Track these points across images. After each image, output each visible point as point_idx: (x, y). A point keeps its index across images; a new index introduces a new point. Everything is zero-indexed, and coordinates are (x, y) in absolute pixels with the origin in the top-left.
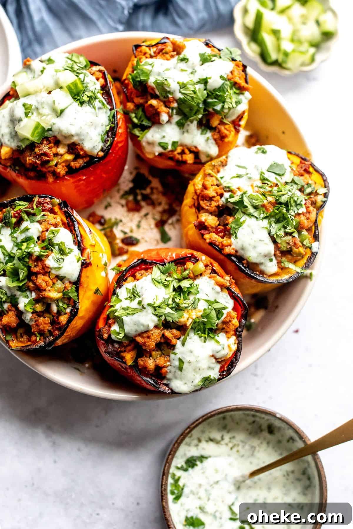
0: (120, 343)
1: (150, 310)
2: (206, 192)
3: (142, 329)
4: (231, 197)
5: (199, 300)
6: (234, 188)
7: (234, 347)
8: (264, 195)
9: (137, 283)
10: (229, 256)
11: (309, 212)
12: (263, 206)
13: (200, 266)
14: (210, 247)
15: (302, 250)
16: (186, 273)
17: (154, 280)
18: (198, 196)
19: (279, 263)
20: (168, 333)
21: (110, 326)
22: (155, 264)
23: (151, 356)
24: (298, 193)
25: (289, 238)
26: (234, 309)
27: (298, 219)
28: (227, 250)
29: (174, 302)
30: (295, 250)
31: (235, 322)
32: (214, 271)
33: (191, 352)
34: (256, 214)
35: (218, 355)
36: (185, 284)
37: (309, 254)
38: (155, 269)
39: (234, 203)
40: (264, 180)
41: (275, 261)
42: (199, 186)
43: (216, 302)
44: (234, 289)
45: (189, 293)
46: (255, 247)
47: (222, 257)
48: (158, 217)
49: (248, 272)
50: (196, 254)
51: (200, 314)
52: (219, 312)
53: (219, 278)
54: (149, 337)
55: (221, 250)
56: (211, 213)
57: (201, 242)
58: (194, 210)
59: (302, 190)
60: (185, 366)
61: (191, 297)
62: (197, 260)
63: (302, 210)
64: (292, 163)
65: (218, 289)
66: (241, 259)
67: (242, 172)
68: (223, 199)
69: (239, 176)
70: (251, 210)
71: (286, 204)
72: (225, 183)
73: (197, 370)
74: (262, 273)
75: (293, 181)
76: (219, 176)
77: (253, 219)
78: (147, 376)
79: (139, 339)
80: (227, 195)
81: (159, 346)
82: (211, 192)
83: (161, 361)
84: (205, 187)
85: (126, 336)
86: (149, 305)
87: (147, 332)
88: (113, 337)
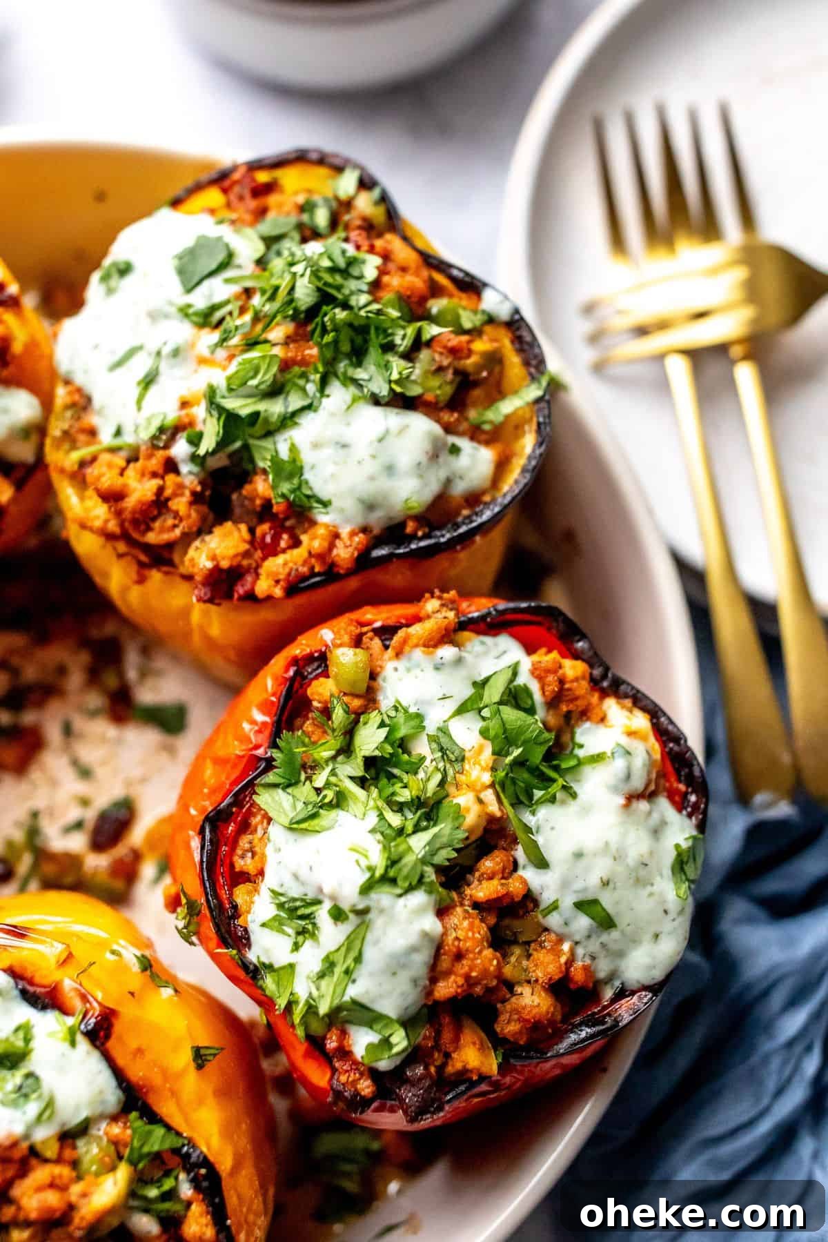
0: (414, 1055)
1: (383, 897)
2: (130, 502)
3: (421, 959)
4: (195, 440)
5: (444, 730)
6: (172, 414)
7: (641, 721)
8: (252, 344)
9: (271, 880)
10: (363, 561)
11: (386, 256)
12: (286, 366)
13: (346, 659)
14: (300, 600)
15: (480, 346)
16: (339, 715)
17: (298, 827)
18: (124, 536)
19: (476, 434)
20: (482, 890)
21: (344, 1053)
22: (250, 787)
23: (510, 986)
24: (314, 248)
25: (424, 355)
26: (530, 649)
27: (387, 296)
28: (344, 553)
29: (400, 808)
30: (470, 362)
31: (572, 669)
32: (386, 633)
33: (579, 855)
34: (295, 401)
35: (638, 783)
36: (370, 739)
37: (506, 343)
38: (264, 799)
39: (221, 445)
40: (207, 319)
41: (464, 443)
42: (99, 512)
43: (481, 685)
44: (476, 608)
45: (403, 745)
46: (390, 469)
47: (353, 583)
48: (95, 700)
49: (446, 536)
50: (302, 646)
51: (487, 756)
52: (515, 697)
53: (417, 630)
54: (459, 956)
55: (331, 573)
56: (203, 529)
57: (267, 615)
58: (156, 576)
59: (308, 234)
60: (608, 901)
61: (422, 748)
62: (321, 660)
63: (370, 267)
64: (212, 211)
65: (447, 652)
66: (394, 532)
67: (140, 366)
68: (185, 468)
69: (149, 381)
70: (275, 408)
71: (325, 298)
72: (139, 432)
73: (641, 876)
74: (474, 499)
75: (271, 241)
76: (106, 437)
77: (307, 420)
78: (560, 1035)
79: (446, 989)
80: (181, 449)
81: (500, 941)
82: (141, 489)
83: (545, 965)
84: (113, 497)
85: (408, 1023)
86: (366, 889)
87: (439, 948)
88: (384, 1065)
